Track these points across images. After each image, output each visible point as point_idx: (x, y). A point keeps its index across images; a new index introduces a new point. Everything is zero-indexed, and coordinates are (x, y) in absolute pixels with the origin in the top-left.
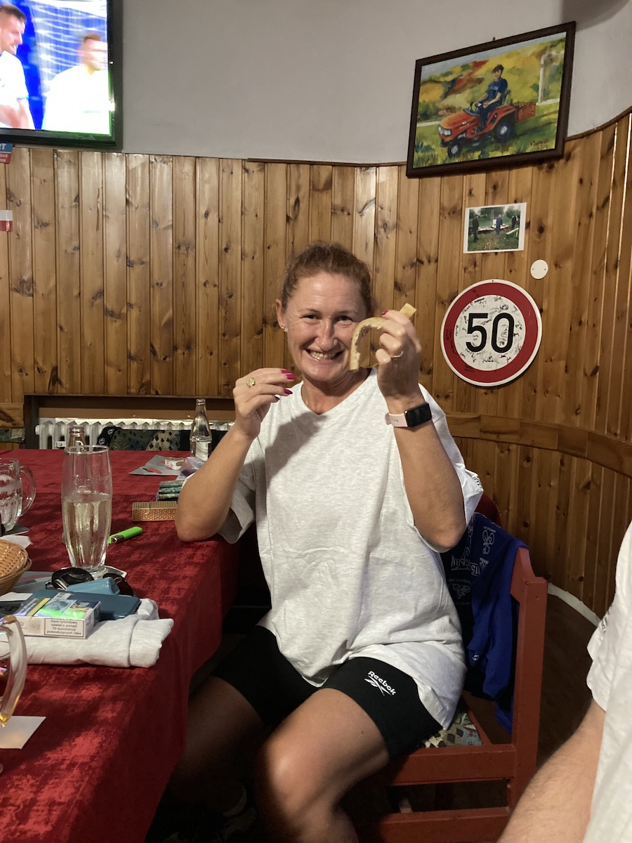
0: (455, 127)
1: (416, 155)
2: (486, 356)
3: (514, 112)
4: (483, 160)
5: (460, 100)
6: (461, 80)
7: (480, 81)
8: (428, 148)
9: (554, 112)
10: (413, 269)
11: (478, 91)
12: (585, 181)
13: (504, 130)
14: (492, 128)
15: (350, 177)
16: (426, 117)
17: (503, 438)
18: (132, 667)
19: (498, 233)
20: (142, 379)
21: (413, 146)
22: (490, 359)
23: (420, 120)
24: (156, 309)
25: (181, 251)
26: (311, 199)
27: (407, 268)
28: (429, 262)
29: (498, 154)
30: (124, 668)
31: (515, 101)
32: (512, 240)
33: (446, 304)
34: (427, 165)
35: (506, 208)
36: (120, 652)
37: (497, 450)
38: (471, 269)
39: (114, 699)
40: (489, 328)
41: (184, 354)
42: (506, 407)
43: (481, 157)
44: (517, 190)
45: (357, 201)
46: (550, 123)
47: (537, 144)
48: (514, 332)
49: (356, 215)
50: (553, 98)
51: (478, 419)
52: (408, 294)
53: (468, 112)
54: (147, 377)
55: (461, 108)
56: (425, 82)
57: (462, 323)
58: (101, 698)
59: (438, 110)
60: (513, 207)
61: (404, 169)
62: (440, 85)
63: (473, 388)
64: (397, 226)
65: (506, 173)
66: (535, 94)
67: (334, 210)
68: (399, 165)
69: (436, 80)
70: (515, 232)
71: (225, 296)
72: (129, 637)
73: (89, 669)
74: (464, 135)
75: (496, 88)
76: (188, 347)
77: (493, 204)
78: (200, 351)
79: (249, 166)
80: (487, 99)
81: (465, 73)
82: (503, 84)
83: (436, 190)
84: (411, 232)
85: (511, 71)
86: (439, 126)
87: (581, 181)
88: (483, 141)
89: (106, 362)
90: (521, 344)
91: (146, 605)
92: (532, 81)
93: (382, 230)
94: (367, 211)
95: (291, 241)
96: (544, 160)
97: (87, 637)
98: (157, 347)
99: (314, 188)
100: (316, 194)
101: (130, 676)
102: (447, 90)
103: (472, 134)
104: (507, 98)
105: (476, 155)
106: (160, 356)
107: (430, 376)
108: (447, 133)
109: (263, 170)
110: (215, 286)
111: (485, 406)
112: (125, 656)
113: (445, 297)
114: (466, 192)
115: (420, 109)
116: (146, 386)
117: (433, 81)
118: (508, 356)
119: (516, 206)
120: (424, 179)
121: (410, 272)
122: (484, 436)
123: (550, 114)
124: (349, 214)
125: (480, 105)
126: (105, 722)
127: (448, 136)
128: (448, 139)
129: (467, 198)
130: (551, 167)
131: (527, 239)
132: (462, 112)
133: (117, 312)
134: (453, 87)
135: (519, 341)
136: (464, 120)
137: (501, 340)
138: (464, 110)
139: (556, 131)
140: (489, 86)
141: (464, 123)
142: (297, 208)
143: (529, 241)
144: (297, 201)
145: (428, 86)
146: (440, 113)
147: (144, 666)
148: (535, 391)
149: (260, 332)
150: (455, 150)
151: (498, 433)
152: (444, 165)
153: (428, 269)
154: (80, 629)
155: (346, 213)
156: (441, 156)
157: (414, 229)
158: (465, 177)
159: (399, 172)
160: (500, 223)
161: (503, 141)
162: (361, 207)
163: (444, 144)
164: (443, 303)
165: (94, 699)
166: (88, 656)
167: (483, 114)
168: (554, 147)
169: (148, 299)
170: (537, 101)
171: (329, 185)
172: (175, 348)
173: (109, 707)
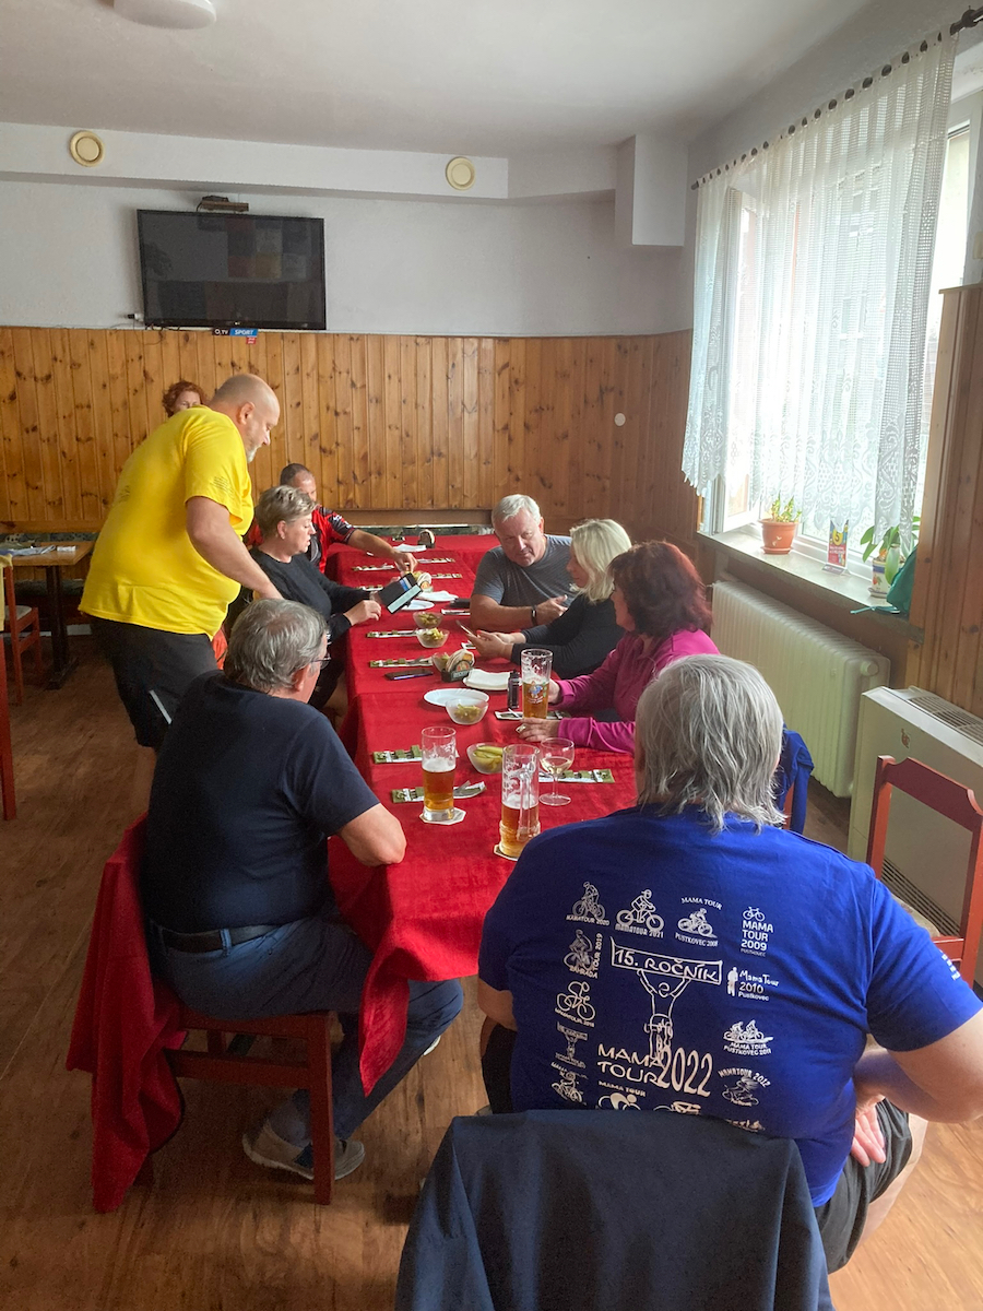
10: (537, 414)
24: (355, 447)
25: (372, 404)
27: (532, 413)
28: (548, 409)
33: (561, 439)
38: (577, 416)
41: (376, 478)
49: (495, 374)
52: (534, 431)
54: (351, 496)
64: (525, 383)
76: (379, 474)
78: (388, 476)
94: (503, 371)
98: (357, 473)
99: (465, 354)
106: (360, 480)
107: (550, 490)
109: (429, 343)
110: (398, 428)
113: (560, 434)
121: (534, 415)
133: (327, 449)
142: (453, 370)
149: (429, 460)
153: (547, 415)
155: (488, 373)
162: (499, 368)
164: (558, 438)
169: (350, 440)
171: (476, 352)
172: (370, 474)
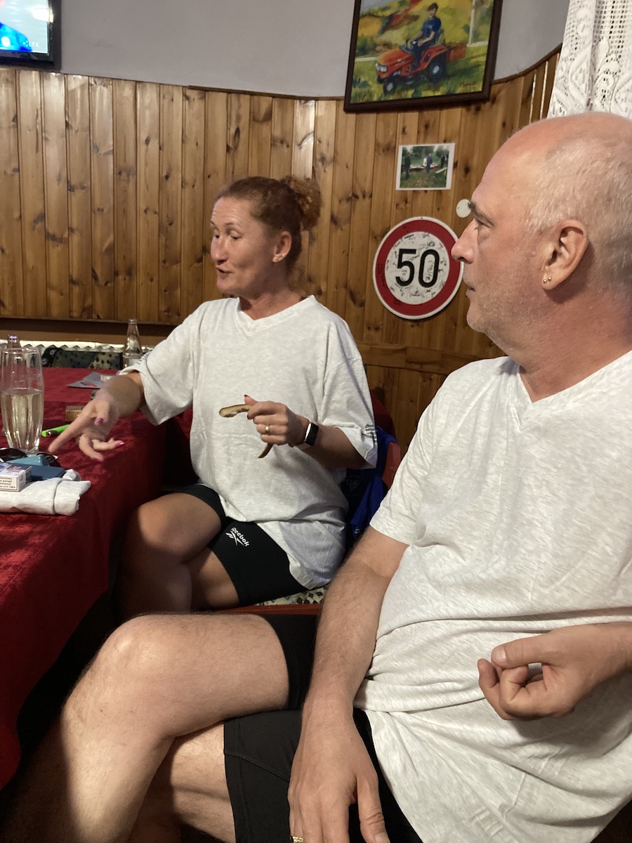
0: (390, 63)
1: (355, 90)
2: (413, 291)
3: (446, 52)
4: (418, 99)
5: (397, 37)
6: (398, 16)
7: (416, 18)
8: (365, 84)
9: (483, 55)
10: (349, 203)
11: (413, 28)
12: (507, 124)
13: (436, 70)
14: (426, 66)
15: (290, 109)
16: (364, 52)
17: (426, 368)
18: (57, 515)
19: (428, 172)
20: (84, 302)
21: (350, 82)
22: (417, 294)
23: (358, 55)
24: (98, 234)
25: (122, 178)
26: (251, 129)
27: (342, 203)
28: (364, 197)
29: (430, 94)
30: (50, 515)
31: (447, 41)
32: (441, 179)
33: (379, 239)
34: (364, 101)
35: (436, 147)
36: (46, 502)
37: (420, 379)
38: (402, 205)
39: (41, 533)
40: (417, 263)
41: (125, 279)
42: (430, 339)
43: (415, 96)
44: (446, 131)
45: (297, 134)
46: (479, 65)
47: (466, 85)
48: (440, 268)
49: (295, 148)
50: (481, 40)
51: (404, 350)
52: (343, 228)
53: (403, 49)
54: (89, 302)
55: (397, 44)
56: (364, 16)
57: (392, 257)
58: (31, 532)
59: (376, 45)
60: (442, 146)
61: (342, 104)
62: (377, 20)
63: (401, 320)
64: (334, 160)
65: (438, 112)
66: (467, 35)
67: (274, 141)
68: (337, 99)
69: (375, 14)
70: (444, 171)
71: (165, 223)
72: (54, 491)
73: (22, 515)
74: (399, 73)
75: (431, 27)
76: (129, 273)
77: (424, 142)
78: (141, 277)
79: (189, 93)
80: (422, 37)
81: (402, 9)
82: (436, 24)
83: (372, 126)
84: (347, 167)
85: (444, 10)
86: (376, 62)
87: (504, 124)
88: (417, 80)
89: (48, 286)
90: (445, 279)
91: (70, 473)
92: (464, 22)
93: (320, 164)
94: (305, 143)
95: (231, 169)
96: (471, 102)
97: (20, 491)
98: (98, 272)
99: (254, 119)
100: (256, 125)
101: (55, 520)
102: (385, 25)
103: (407, 72)
104: (440, 38)
105: (410, 94)
106: (101, 281)
107: (362, 308)
108: (383, 69)
109: (203, 98)
110: (156, 213)
111: (412, 338)
112: (51, 505)
113: (378, 231)
114: (399, 130)
115: (359, 43)
116: (88, 310)
117: (371, 15)
118: (433, 291)
119: (445, 146)
120: (361, 115)
121: (345, 206)
122: (410, 366)
123: (479, 56)
124: (288, 146)
125: (414, 43)
126: (34, 544)
127: (384, 73)
128: (384, 76)
129: (401, 136)
130: (478, 109)
131: (454, 178)
132: (398, 49)
133: (58, 236)
134: (390, 23)
135: (443, 277)
136: (400, 57)
137: (427, 276)
138: (400, 47)
139: (483, 74)
140: (424, 24)
141: (399, 60)
142: (237, 138)
143: (456, 180)
144: (238, 131)
145: (367, 19)
146: (378, 48)
147: (66, 514)
148: (456, 325)
149: (200, 260)
150: (390, 87)
151: (422, 363)
152: (379, 102)
153: (362, 204)
154: (15, 484)
155: (285, 145)
156: (376, 92)
157: (350, 164)
158: (399, 115)
159: (337, 106)
160: (430, 162)
161: (435, 81)
162: (300, 139)
163: (380, 81)
164: (376, 238)
165: (25, 533)
166: (21, 505)
167: (417, 52)
168: (480, 89)
169: (90, 225)
170: (467, 42)
171: (269, 116)
172: (116, 274)
173: (38, 537)
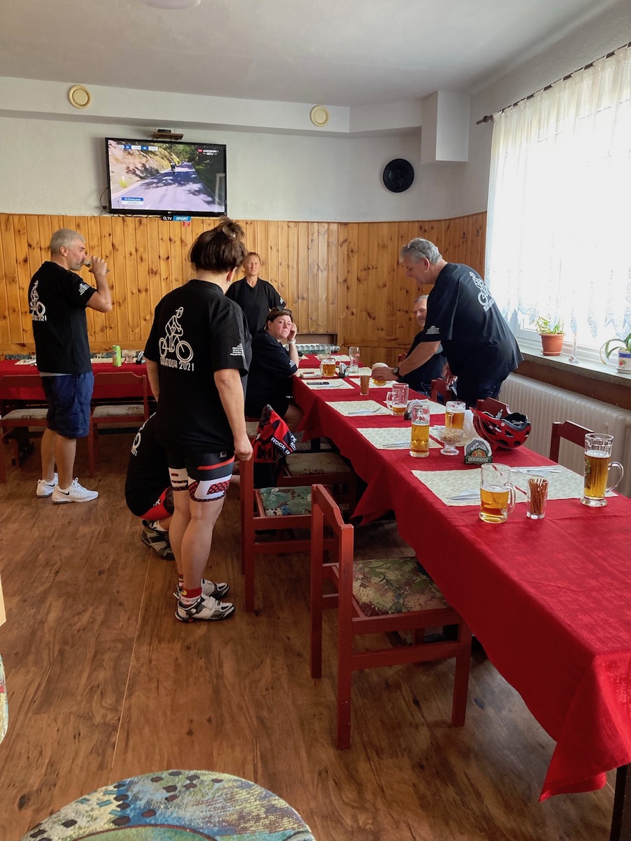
27: (362, 271)
28: (373, 268)
51: (396, 339)
52: (363, 283)
64: (358, 251)
79: (290, 224)
93: (350, 253)
111: (399, 333)
121: (364, 273)
122: (399, 346)
129: (390, 241)
142: (312, 243)
144: (312, 240)
149: (296, 302)
153: (372, 272)
155: (334, 245)
